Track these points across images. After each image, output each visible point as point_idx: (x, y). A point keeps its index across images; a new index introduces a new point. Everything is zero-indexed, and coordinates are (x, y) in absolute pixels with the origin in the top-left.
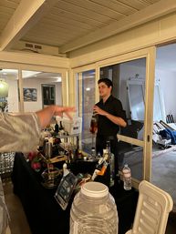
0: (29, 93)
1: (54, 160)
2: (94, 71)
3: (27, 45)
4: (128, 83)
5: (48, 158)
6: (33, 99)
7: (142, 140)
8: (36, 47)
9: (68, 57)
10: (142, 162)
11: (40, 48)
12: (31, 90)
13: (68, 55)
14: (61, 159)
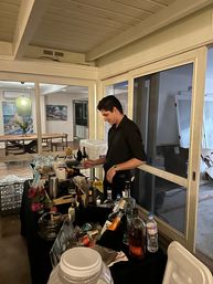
0: (58, 110)
1: (59, 201)
2: (126, 83)
3: (45, 52)
4: (178, 98)
5: (52, 198)
6: (63, 118)
7: (186, 177)
8: (57, 54)
9: (96, 66)
10: (185, 206)
11: (62, 55)
12: (61, 108)
13: (97, 63)
14: (69, 201)
